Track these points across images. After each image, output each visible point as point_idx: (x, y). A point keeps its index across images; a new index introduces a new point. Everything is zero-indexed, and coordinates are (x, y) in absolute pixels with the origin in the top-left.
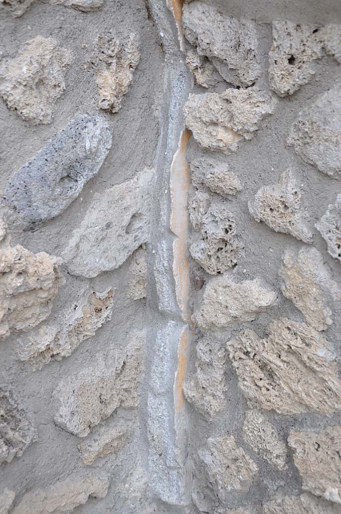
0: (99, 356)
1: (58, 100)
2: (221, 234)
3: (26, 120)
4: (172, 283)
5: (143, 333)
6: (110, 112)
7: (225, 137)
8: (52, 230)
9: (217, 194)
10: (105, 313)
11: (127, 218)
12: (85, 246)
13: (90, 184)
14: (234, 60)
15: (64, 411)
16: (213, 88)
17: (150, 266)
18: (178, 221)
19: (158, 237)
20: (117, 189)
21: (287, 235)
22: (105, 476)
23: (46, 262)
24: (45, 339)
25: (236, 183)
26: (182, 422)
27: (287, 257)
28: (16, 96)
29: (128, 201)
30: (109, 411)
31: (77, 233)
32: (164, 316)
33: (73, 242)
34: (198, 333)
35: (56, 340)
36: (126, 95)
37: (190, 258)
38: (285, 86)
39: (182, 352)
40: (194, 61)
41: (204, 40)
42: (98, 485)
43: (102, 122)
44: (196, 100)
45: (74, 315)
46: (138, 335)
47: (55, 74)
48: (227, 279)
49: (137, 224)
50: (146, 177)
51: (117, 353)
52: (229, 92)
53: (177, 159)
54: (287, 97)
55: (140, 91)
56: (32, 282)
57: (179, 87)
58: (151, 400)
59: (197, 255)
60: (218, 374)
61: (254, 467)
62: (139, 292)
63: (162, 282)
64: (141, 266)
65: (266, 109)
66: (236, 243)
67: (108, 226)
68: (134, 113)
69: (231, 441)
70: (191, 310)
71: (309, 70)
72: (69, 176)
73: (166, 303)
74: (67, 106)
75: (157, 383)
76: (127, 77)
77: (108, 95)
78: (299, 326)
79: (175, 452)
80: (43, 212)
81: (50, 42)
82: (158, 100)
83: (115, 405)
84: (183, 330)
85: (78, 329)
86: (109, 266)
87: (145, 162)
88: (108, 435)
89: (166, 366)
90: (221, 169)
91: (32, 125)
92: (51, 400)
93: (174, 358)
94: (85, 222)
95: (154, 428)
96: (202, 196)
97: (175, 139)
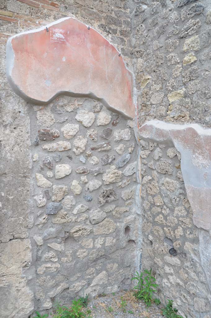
0: (128, 189)
1: (123, 152)
2: (145, 170)
3: (119, 154)
4: (139, 178)
5: (135, 186)
6: (130, 153)
7: (145, 156)
8: (122, 169)
9: (145, 164)
10: (129, 182)
11: (132, 168)
12: (126, 171)
13: (127, 163)
14: (145, 146)
15: (123, 195)
16: (144, 150)
17: (136, 175)
18: (140, 168)
19: (137, 171)
20: (131, 164)
21: (152, 169)
22: (129, 208)
23: (120, 172)
24: (120, 184)
25: (146, 162)
26: (141, 200)
27: (153, 172)
28: (118, 151)
29: (133, 166)
30: (129, 198)
31: (125, 169)
32: (138, 183)
33: (124, 171)
34: (143, 185)
35: (122, 184)
36: (133, 151)
37: (142, 174)
38: (151, 150)
39: (141, 189)
40: (142, 147)
41: (142, 144)
42: (127, 209)
43: (129, 155)
44: (142, 152)
45: (125, 181)
46: (134, 187)
47: (123, 148)
48: (146, 176)
49: (134, 169)
50: (135, 162)
51: (131, 189)
52: (145, 150)
53: (139, 159)
54: (151, 151)
55: (135, 151)
56: (119, 175)
57: (140, 150)
58: (136, 197)
59: (142, 173)
60: (145, 191)
61: (150, 204)
62: (135, 180)
63: (138, 178)
64: (134, 176)
65: (149, 153)
66: (147, 171)
67: (130, 169)
68: (134, 153)
69: (147, 201)
70: (142, 182)
71: (153, 148)
72: (124, 162)
73: (138, 181)
74: (124, 152)
75: (137, 194)
76: (133, 149)
77: (130, 151)
78: (154, 181)
79: (139, 205)
80: (121, 166)
81: (123, 145)
82: (137, 152)
83: (130, 197)
84: (141, 185)
85: (125, 184)
86: (130, 175)
87: (136, 160)
88: (129, 201)
89: (138, 191)
90: (145, 161)
91: (120, 155)
92: (121, 194)
93: (139, 190)
94: (126, 168)
95: (136, 201)
96: (143, 165)
97: (139, 157)
